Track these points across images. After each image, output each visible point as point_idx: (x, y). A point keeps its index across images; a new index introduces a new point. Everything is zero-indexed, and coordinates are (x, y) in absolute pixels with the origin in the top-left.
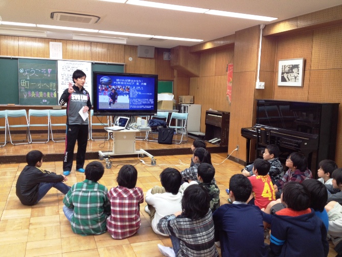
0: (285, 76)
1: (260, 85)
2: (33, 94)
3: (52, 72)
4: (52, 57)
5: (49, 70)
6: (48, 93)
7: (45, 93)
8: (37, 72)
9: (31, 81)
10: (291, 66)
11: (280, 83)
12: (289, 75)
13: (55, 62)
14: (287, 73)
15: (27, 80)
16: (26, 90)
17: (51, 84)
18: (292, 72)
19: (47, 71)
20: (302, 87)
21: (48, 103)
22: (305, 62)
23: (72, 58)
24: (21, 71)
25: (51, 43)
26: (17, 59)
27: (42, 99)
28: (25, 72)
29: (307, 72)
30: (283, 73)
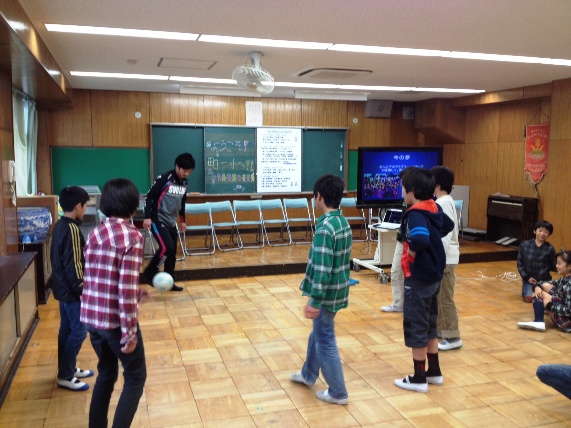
2: (224, 178)
3: (248, 146)
4: (249, 124)
5: (246, 143)
6: (244, 176)
7: (239, 176)
8: (229, 146)
9: (221, 158)
13: (254, 130)
15: (215, 158)
16: (215, 172)
17: (248, 162)
19: (242, 144)
21: (244, 189)
23: (275, 124)
24: (209, 145)
25: (248, 103)
26: (202, 128)
27: (235, 184)
28: (212, 146)
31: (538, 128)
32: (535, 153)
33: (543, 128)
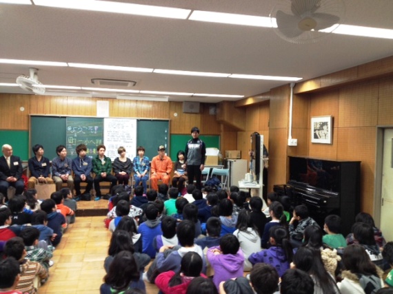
0: (317, 132)
1: (292, 142)
3: (98, 130)
4: (99, 115)
5: (96, 127)
6: (94, 150)
7: (91, 150)
8: (84, 130)
9: (78, 138)
10: (321, 124)
11: (313, 140)
12: (320, 131)
13: (101, 119)
14: (319, 130)
15: (74, 137)
17: (97, 141)
18: (323, 129)
19: (93, 128)
20: (331, 144)
22: (333, 120)
23: (118, 116)
24: (69, 129)
25: (98, 102)
26: (65, 117)
28: (72, 129)
29: (335, 129)
30: (315, 130)
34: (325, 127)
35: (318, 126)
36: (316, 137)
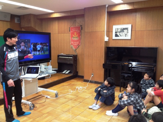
0: (118, 34)
10: (122, 29)
12: (121, 33)
14: (119, 32)
20: (131, 39)
30: (116, 32)
31: (75, 28)
32: (74, 37)
33: (77, 28)
34: (125, 31)
35: (119, 30)
36: (116, 36)
